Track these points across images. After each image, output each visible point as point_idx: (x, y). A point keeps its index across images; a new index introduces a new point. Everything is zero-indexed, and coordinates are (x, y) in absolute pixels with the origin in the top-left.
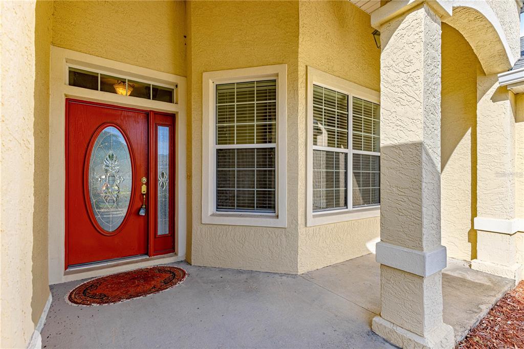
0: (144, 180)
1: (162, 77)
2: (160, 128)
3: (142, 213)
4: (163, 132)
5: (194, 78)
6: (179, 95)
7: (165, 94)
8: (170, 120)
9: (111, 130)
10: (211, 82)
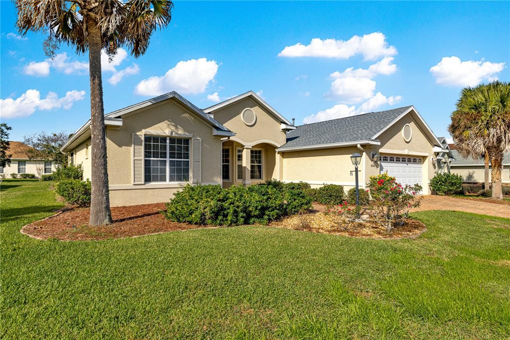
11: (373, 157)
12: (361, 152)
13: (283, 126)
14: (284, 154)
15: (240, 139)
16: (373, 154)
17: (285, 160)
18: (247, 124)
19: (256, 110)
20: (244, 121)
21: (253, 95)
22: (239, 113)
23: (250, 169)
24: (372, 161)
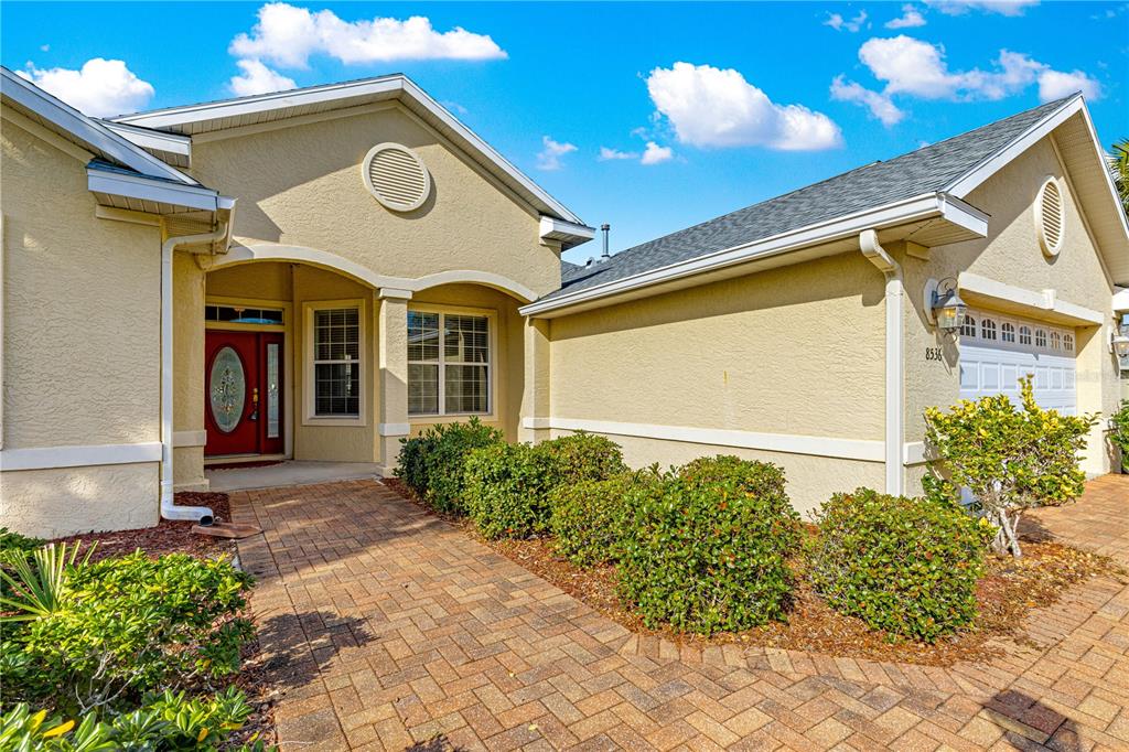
0: (256, 390)
1: (273, 305)
2: (270, 346)
3: (254, 418)
4: (273, 349)
5: (296, 305)
6: (286, 317)
7: (275, 316)
8: (278, 338)
9: (228, 350)
10: (309, 309)
11: (936, 309)
12: (883, 277)
13: (547, 226)
14: (553, 325)
15: (354, 260)
16: (935, 294)
17: (555, 347)
18: (389, 204)
19: (431, 158)
20: (376, 194)
21: (408, 89)
22: (351, 161)
23: (405, 381)
24: (932, 327)
